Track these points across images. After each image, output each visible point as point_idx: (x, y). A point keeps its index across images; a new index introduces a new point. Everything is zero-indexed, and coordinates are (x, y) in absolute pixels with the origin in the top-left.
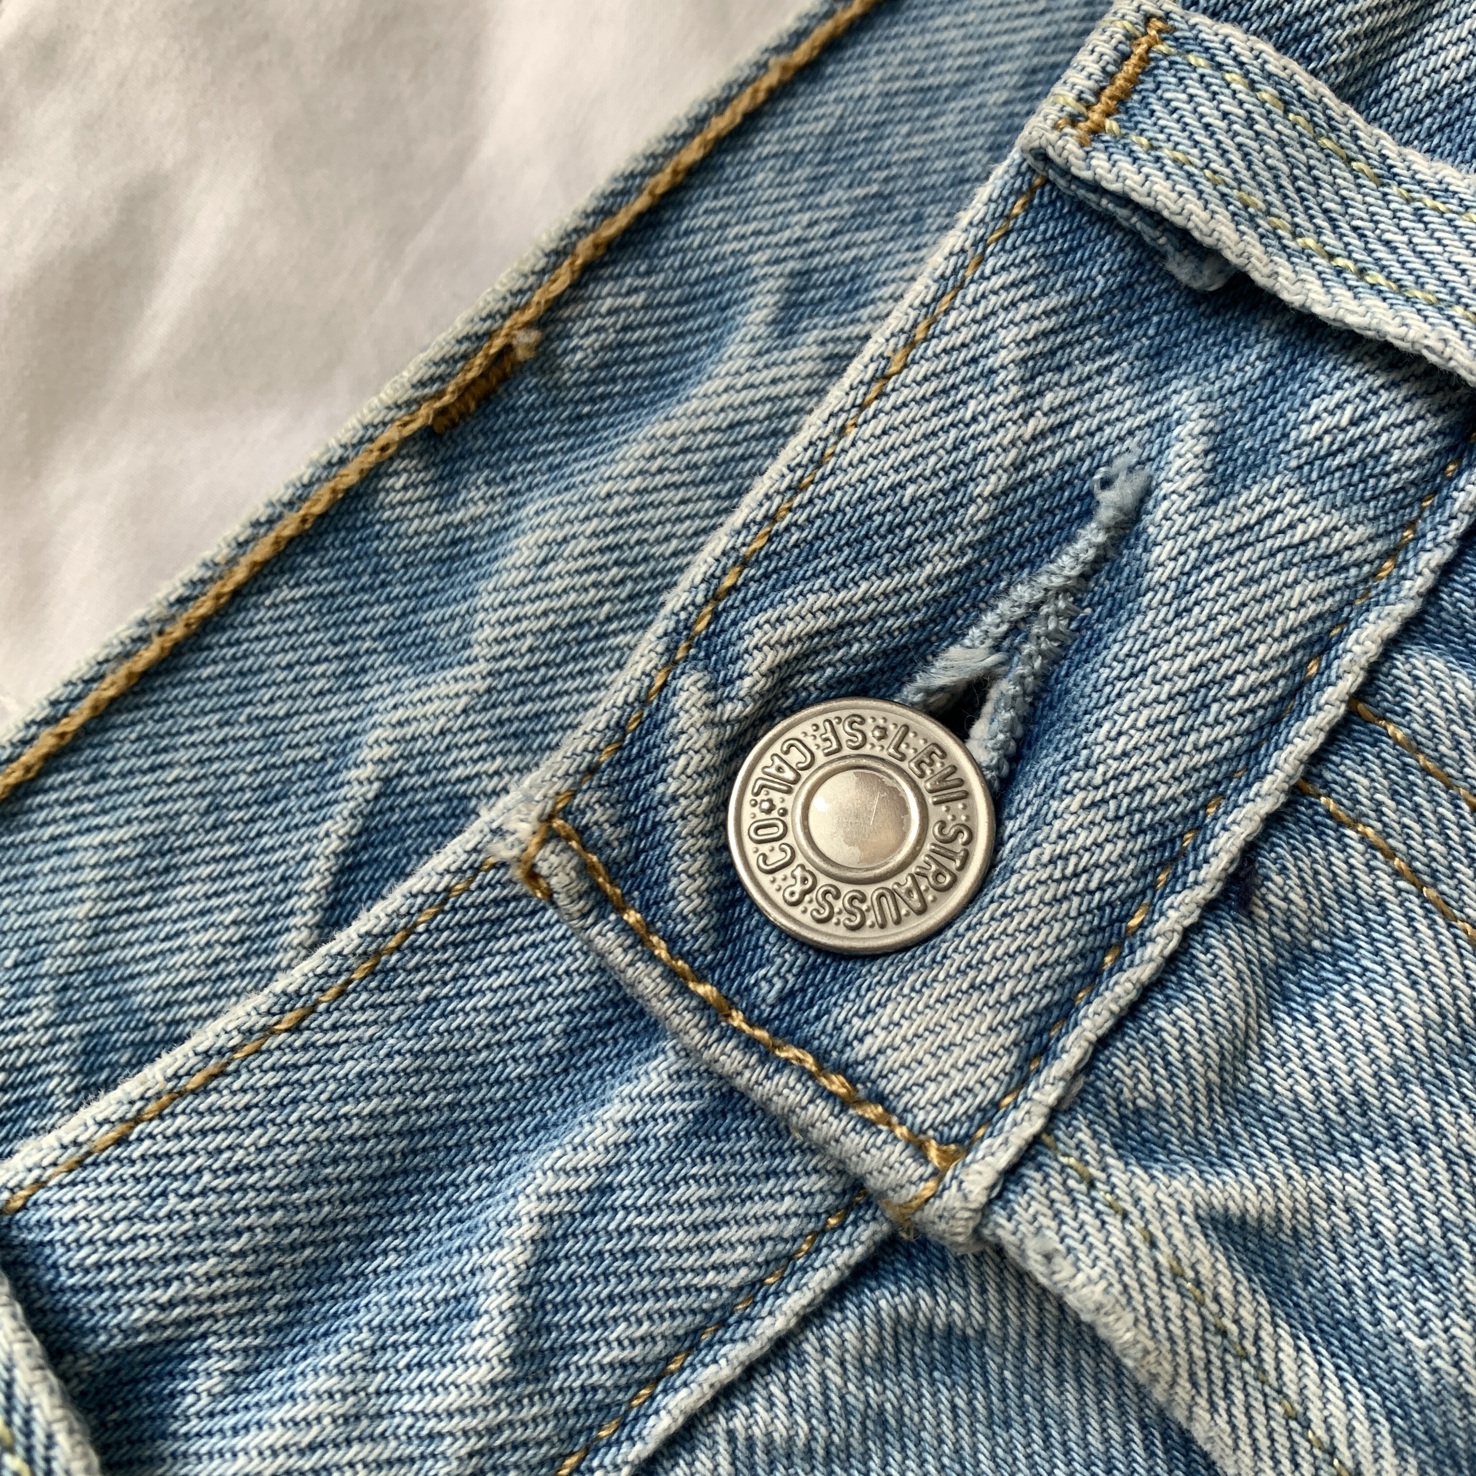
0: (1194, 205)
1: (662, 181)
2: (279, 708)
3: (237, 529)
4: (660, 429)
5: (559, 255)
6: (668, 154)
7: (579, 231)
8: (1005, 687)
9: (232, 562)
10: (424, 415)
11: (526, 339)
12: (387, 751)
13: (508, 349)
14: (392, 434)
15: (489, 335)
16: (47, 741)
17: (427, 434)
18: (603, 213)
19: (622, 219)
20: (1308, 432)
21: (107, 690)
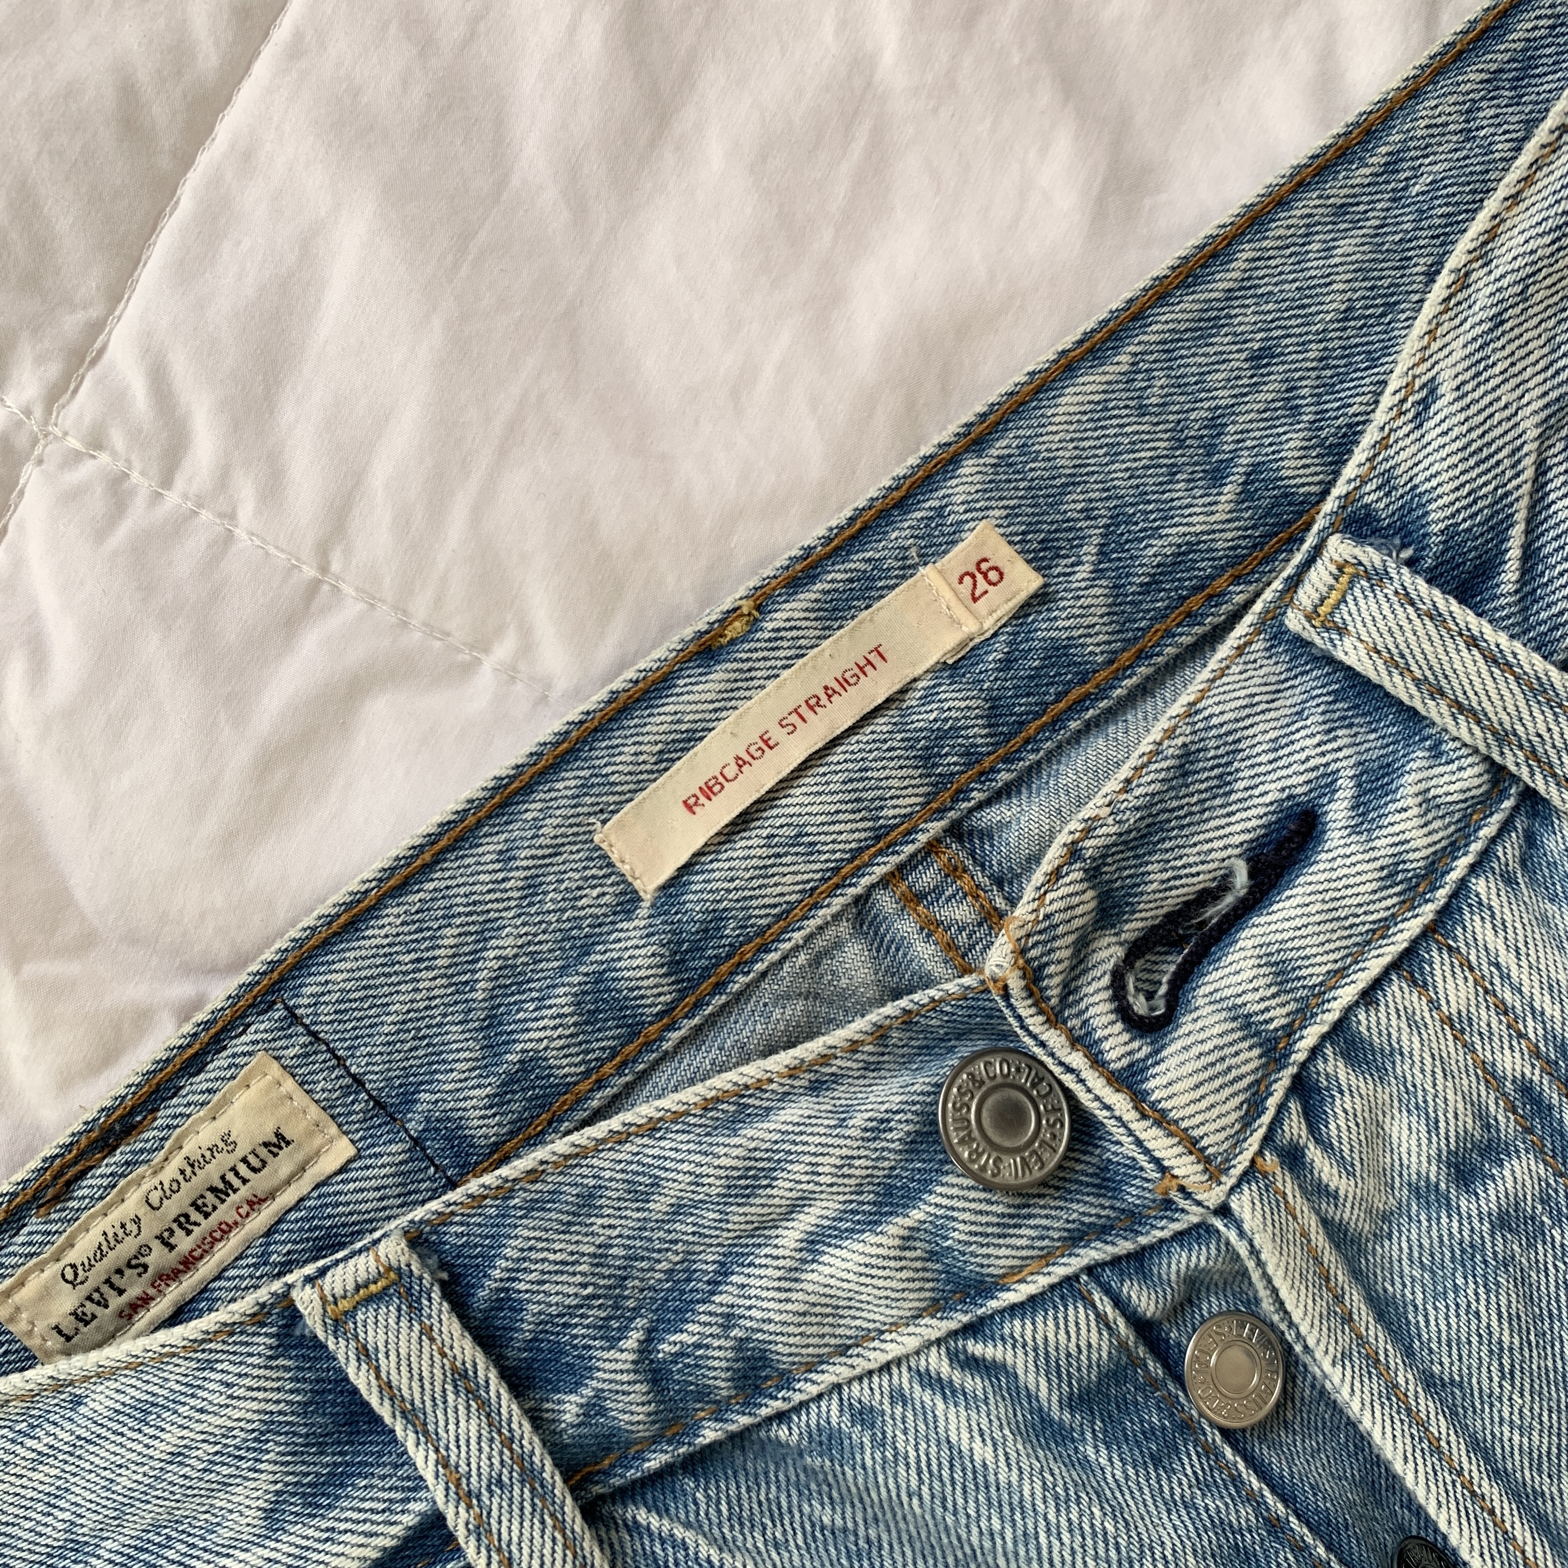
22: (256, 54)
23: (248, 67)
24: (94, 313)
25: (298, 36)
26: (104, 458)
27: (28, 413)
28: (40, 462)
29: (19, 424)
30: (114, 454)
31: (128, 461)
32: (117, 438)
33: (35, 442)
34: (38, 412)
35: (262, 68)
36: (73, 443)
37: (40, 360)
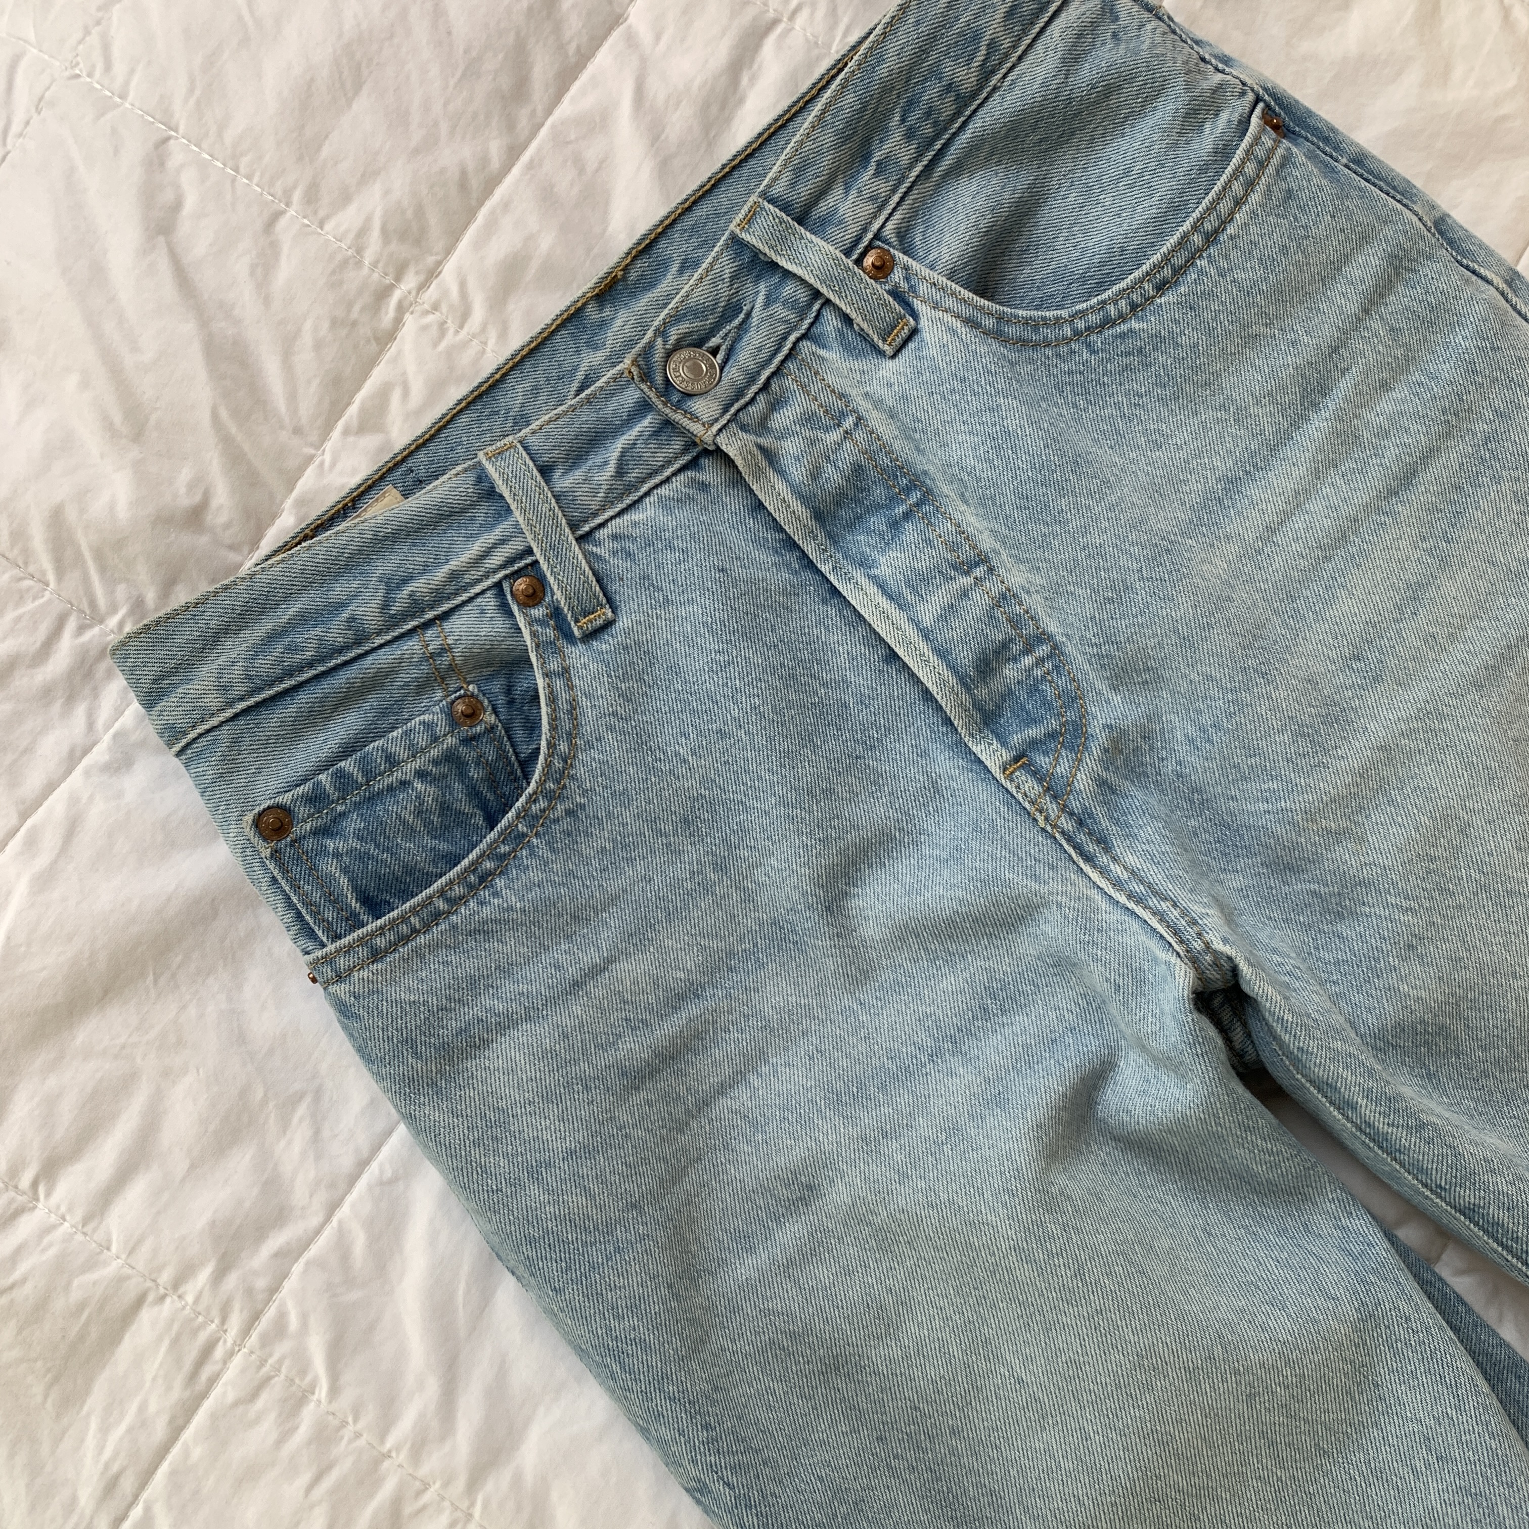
0: (761, 245)
1: (653, 236)
2: (562, 359)
3: (553, 316)
4: (651, 295)
5: (628, 254)
6: (654, 229)
7: (633, 248)
8: (724, 347)
9: (552, 324)
10: (597, 290)
11: (620, 273)
12: (586, 368)
13: (616, 276)
14: (590, 295)
15: (612, 272)
16: (511, 364)
17: (597, 295)
18: (639, 244)
19: (643, 246)
20: (785, 294)
21: (524, 353)
22: (513, 165)
23: (509, 170)
24: (439, 258)
25: (532, 161)
26: (438, 313)
27: (410, 293)
28: (412, 313)
29: (406, 297)
30: (441, 313)
31: (447, 317)
32: (444, 308)
33: (411, 305)
34: (414, 293)
35: (516, 170)
36: (426, 306)
37: (417, 273)
